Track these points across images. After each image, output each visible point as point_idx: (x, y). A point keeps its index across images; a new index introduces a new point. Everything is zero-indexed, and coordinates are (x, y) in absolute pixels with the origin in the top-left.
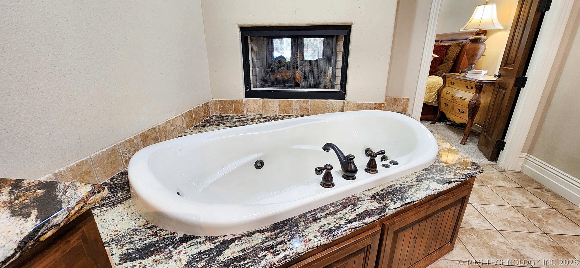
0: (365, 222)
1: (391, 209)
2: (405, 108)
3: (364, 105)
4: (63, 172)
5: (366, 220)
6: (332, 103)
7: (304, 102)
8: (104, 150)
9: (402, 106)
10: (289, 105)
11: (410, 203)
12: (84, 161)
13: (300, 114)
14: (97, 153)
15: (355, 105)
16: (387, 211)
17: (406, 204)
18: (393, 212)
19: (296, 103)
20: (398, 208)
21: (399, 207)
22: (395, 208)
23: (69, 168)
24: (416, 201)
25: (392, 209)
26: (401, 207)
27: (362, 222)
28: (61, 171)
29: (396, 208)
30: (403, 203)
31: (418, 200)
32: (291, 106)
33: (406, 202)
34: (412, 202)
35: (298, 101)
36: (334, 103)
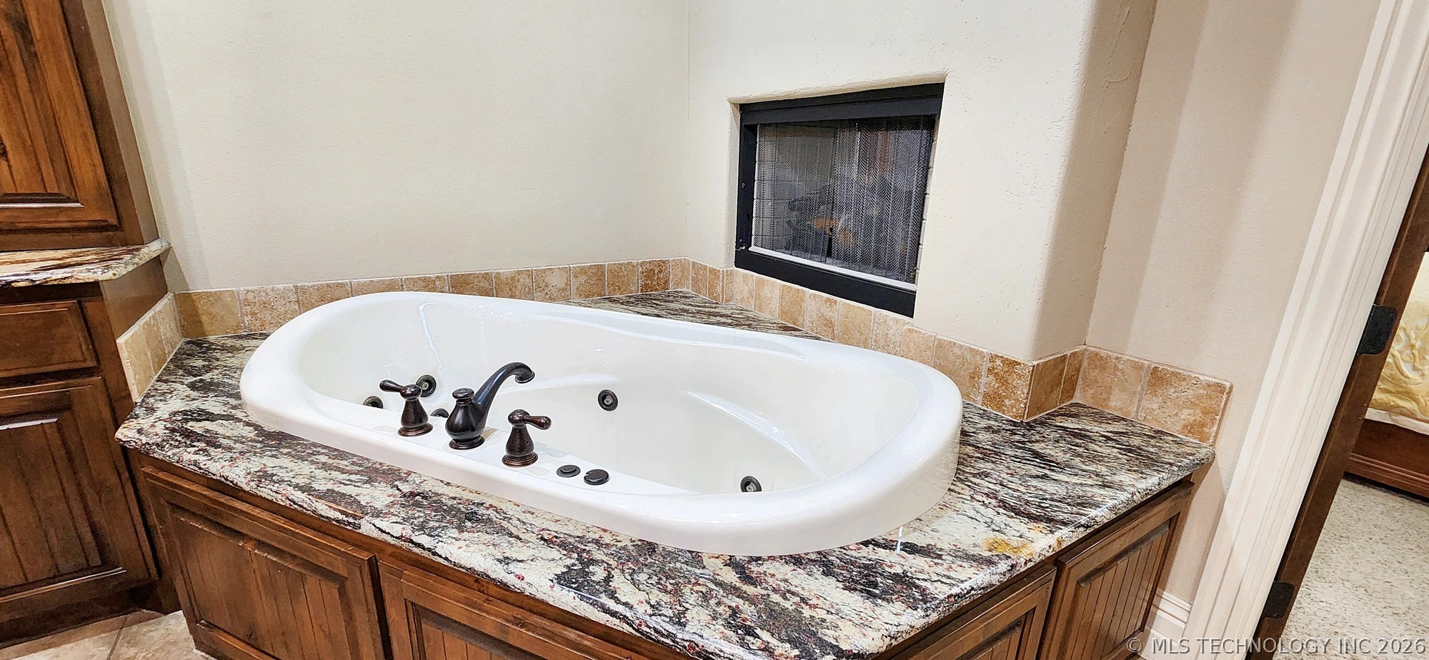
0: (313, 505)
1: (373, 525)
2: (1203, 425)
3: (957, 351)
4: (306, 287)
5: (317, 504)
6: (887, 322)
7: (826, 301)
8: (375, 279)
9: (1186, 412)
10: (798, 302)
11: (423, 548)
12: (341, 284)
13: (817, 333)
14: (362, 280)
15: (931, 344)
16: (363, 522)
17: (411, 541)
18: (375, 534)
19: (813, 299)
20: (388, 533)
21: (392, 536)
22: (383, 528)
23: (316, 285)
24: (440, 556)
25: (375, 526)
26: (397, 538)
27: (309, 501)
28: (304, 286)
29: (384, 532)
30: (409, 535)
31: (446, 559)
32: (803, 304)
33: (415, 539)
34: (429, 550)
35: (815, 296)
36: (891, 323)
